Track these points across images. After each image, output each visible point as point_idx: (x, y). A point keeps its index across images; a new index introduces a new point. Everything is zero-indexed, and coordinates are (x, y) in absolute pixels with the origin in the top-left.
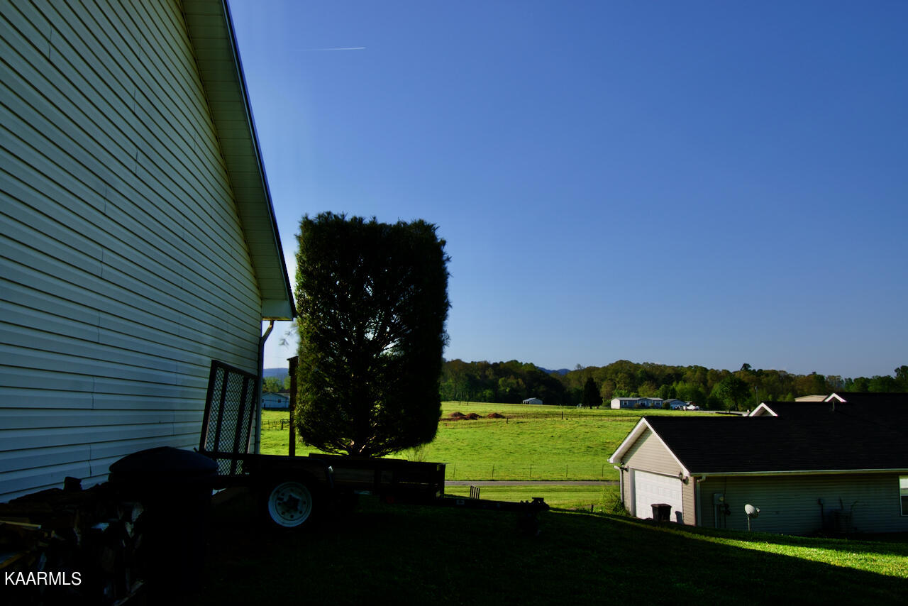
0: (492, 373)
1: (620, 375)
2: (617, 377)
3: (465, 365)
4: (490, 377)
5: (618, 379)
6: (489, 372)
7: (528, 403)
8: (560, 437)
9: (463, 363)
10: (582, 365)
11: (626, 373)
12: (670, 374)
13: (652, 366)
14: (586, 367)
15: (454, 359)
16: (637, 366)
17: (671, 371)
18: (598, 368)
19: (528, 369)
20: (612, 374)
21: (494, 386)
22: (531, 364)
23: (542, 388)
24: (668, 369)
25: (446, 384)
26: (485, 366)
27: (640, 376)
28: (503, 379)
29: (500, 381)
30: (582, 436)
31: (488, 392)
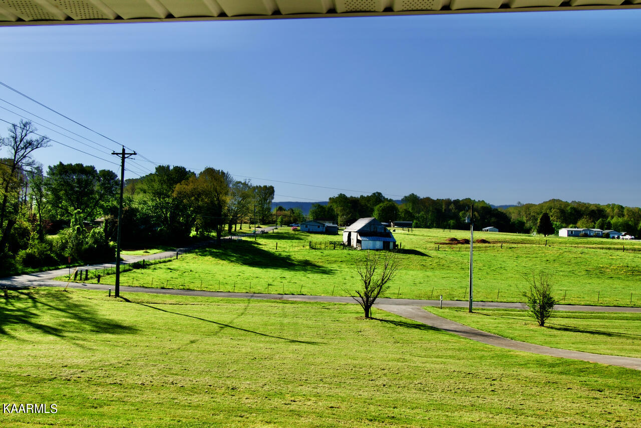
0: (454, 208)
1: (553, 211)
2: (551, 212)
3: (433, 201)
4: (453, 211)
5: (551, 214)
6: (452, 206)
7: (487, 231)
8: (554, 260)
9: (432, 199)
10: (521, 202)
11: (558, 209)
12: (593, 210)
13: (579, 203)
14: (525, 204)
15: (425, 197)
16: (567, 204)
17: (594, 208)
18: (535, 205)
19: (481, 205)
20: (547, 209)
21: (456, 217)
22: (483, 201)
23: (493, 220)
24: (591, 207)
25: (420, 215)
26: (448, 202)
27: (569, 211)
28: (463, 212)
29: (461, 214)
30: (573, 261)
31: (452, 222)
